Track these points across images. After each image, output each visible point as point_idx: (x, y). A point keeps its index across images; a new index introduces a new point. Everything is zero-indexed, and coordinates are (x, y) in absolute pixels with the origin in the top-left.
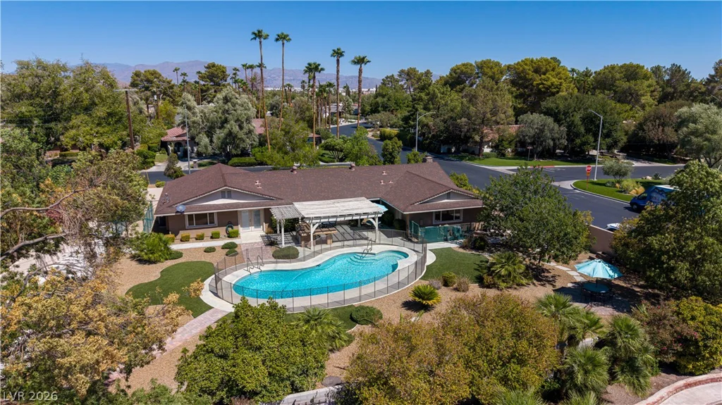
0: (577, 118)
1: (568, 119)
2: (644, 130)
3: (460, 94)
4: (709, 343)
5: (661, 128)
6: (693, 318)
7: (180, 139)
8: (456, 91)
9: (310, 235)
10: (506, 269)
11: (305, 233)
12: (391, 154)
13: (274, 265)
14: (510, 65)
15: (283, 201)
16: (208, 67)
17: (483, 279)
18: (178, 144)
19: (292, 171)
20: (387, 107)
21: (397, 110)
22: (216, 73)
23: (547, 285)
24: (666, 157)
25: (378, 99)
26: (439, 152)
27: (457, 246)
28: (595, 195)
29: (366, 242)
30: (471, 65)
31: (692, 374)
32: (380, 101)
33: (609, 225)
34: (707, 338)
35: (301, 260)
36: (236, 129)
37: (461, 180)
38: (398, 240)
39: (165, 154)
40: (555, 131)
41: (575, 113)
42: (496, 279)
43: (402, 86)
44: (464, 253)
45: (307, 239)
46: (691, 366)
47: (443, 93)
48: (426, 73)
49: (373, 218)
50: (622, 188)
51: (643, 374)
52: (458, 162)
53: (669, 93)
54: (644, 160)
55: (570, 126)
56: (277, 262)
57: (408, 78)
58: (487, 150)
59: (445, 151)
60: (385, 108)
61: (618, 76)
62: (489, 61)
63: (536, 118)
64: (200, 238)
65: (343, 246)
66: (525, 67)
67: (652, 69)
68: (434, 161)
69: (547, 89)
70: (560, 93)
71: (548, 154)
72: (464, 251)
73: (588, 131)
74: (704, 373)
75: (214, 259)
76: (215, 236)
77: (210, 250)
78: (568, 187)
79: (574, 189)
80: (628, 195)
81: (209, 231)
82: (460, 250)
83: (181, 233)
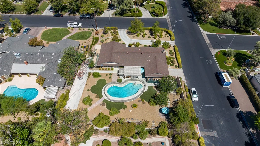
10: (152, 103)
15: (123, 65)
27: (155, 85)
28: (217, 62)
35: (121, 84)
44: (153, 90)
75: (107, 79)
76: (109, 69)
77: (107, 75)
78: (213, 54)
79: (214, 56)
80: (226, 64)
81: (108, 68)
82: (154, 88)
83: (102, 67)
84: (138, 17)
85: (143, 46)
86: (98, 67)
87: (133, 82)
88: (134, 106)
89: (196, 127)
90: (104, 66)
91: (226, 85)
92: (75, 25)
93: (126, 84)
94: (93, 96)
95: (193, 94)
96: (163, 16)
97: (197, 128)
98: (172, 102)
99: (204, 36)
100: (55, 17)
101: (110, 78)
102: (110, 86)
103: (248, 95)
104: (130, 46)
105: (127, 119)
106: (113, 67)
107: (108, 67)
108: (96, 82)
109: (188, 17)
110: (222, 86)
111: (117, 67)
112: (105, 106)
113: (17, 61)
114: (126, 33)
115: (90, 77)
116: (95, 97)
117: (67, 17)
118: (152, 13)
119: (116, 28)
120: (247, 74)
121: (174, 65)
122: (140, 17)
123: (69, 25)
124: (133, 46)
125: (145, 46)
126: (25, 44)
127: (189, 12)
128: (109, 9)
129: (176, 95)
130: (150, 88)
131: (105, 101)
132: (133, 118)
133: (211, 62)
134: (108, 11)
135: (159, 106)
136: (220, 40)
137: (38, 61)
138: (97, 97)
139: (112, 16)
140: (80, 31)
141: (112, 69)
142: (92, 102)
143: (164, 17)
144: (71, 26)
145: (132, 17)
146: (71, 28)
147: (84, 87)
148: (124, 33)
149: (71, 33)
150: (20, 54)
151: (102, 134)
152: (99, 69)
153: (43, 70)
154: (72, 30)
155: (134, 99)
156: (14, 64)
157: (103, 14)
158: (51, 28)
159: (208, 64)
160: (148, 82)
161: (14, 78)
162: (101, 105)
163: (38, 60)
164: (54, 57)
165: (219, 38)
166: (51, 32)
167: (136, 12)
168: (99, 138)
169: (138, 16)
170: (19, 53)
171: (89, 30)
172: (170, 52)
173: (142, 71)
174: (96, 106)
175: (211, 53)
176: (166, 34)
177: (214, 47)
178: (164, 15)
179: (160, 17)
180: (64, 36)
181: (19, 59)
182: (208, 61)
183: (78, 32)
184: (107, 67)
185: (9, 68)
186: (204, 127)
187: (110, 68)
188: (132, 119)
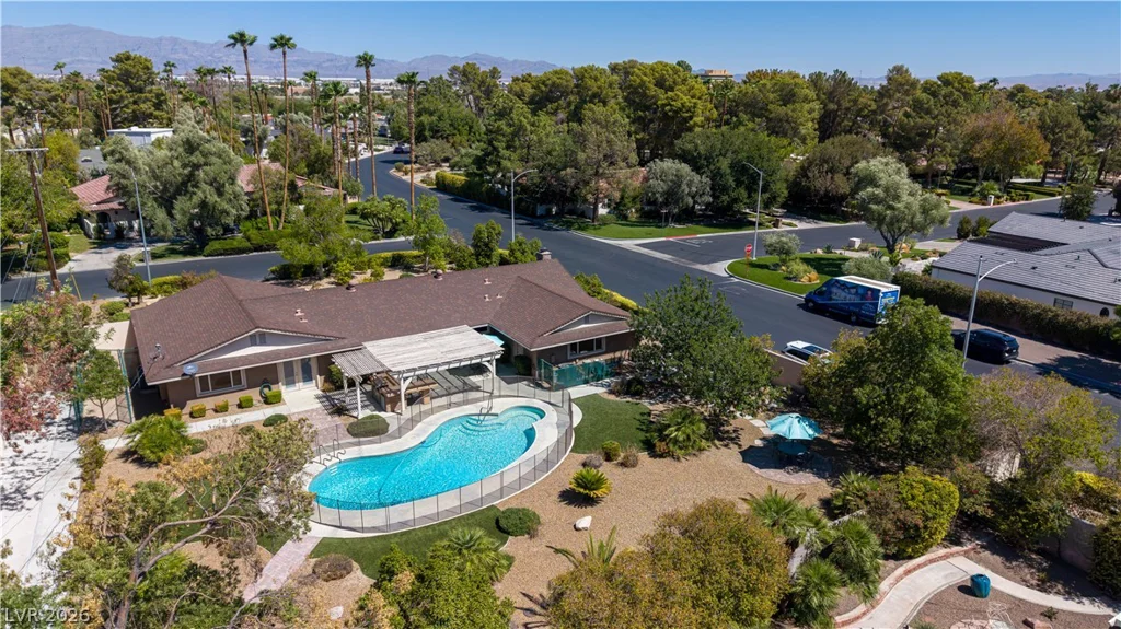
0: (724, 164)
1: (712, 167)
2: (808, 178)
3: (554, 118)
4: (929, 524)
5: (830, 175)
6: (913, 498)
7: (104, 207)
8: (547, 113)
9: (400, 395)
10: (684, 433)
11: (391, 391)
12: (487, 245)
13: (356, 448)
14: (617, 64)
15: (346, 341)
16: (118, 60)
17: (654, 446)
18: (103, 217)
19: (348, 288)
20: (437, 131)
21: (454, 135)
22: (134, 71)
23: (732, 445)
24: (834, 212)
25: (422, 118)
26: (533, 215)
27: (604, 390)
28: (759, 286)
29: (479, 394)
30: (567, 73)
31: (910, 557)
32: (426, 122)
33: (789, 344)
34: (927, 519)
35: (393, 437)
36: (213, 198)
37: (594, 285)
38: (523, 386)
39: (79, 233)
40: (694, 183)
41: (721, 158)
42: (671, 446)
43: (456, 93)
44: (616, 403)
45: (395, 401)
46: (910, 550)
47: (533, 125)
48: (491, 71)
49: (488, 361)
50: (791, 273)
51: (871, 578)
52: (564, 232)
53: (833, 111)
54: (809, 218)
55: (716, 176)
56: (359, 444)
57: (464, 79)
58: (602, 211)
59: (544, 213)
60: (436, 133)
61: (771, 96)
62: (592, 68)
63: (669, 165)
64: (221, 410)
65: (449, 406)
66: (645, 78)
67: (811, 76)
68: (552, 258)
69: (676, 112)
70: (695, 119)
71: (687, 216)
72: (618, 399)
73: (739, 183)
74: (922, 554)
76: (245, 404)
78: (720, 272)
79: (730, 277)
80: (799, 283)
81: (232, 397)
82: (610, 397)
83: (190, 405)
112: (358, 573)
128: (99, 248)
130: (587, 403)
134: (97, 253)
136: (697, 246)
157: (71, 264)
167: (276, 227)
175: (706, 273)
177: (703, 262)
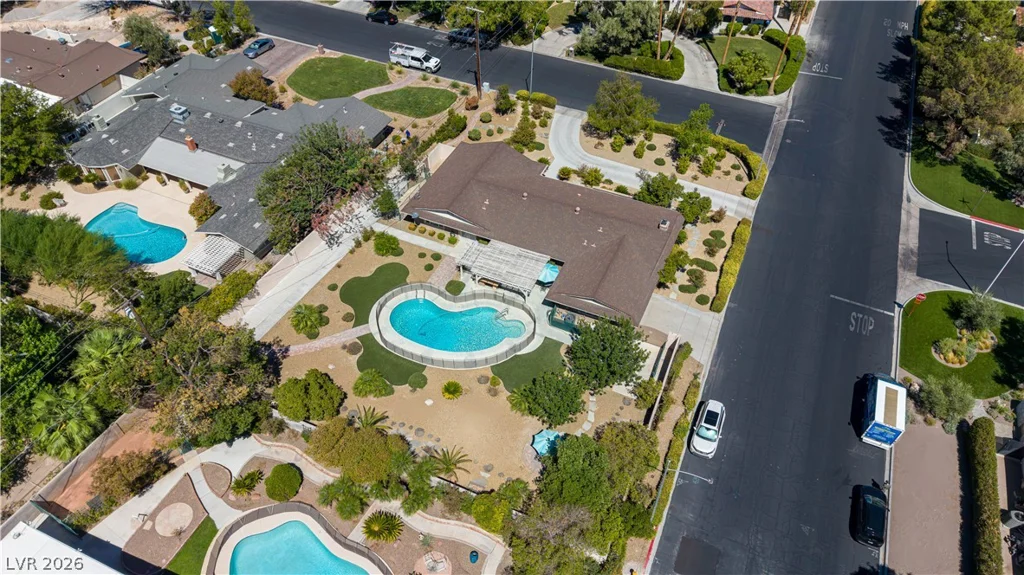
13: (436, 296)
15: (488, 233)
27: (570, 344)
35: (455, 300)
44: (558, 356)
56: (440, 294)
75: (415, 268)
76: (441, 237)
77: (422, 255)
78: (904, 296)
79: (900, 306)
80: (936, 356)
81: (438, 231)
82: (563, 351)
83: (421, 225)
84: (663, 77)
85: (611, 190)
86: (409, 218)
87: (500, 306)
88: (452, 390)
89: (647, 551)
90: (428, 223)
91: (877, 440)
92: (413, 58)
93: (471, 305)
94: (338, 309)
95: (703, 424)
96: (766, 94)
97: (648, 558)
98: (602, 424)
99: (908, 212)
100: (370, 20)
101: (429, 268)
102: (411, 295)
103: (962, 514)
104: (564, 174)
105: (404, 425)
106: (456, 232)
107: (441, 227)
108: (373, 269)
109: (881, 119)
110: (859, 435)
111: (472, 237)
112: (357, 356)
113: (170, 132)
114: (580, 127)
115: (364, 244)
116: (342, 314)
117: (408, 26)
118: (727, 76)
119: (553, 99)
120: (1020, 425)
121: (695, 292)
122: (669, 78)
123: (398, 56)
124: (576, 181)
125: (621, 189)
126: (223, 86)
127: (897, 103)
128: (567, 26)
129: (633, 403)
130: (549, 345)
131: (367, 339)
132: (423, 427)
133: (871, 328)
134: (561, 32)
135: (543, 422)
136: (975, 247)
137: (229, 148)
138: (347, 318)
139: (564, 57)
140: (424, 84)
141: (453, 242)
142: (321, 330)
143: (769, 99)
144: (401, 60)
145: (636, 71)
146: (398, 68)
147: (324, 272)
148: (571, 124)
149: (390, 83)
150: (186, 111)
151: (292, 443)
152: (410, 228)
153: (225, 177)
154: (397, 76)
155: (466, 364)
156: (159, 139)
157: (537, 42)
158: (338, 55)
159: (852, 329)
160: (554, 323)
161: (145, 184)
162: (344, 347)
163: (231, 145)
164: (278, 147)
165: (974, 237)
166: (328, 66)
167: (662, 57)
168: (277, 452)
169: (663, 73)
170: (183, 109)
171: (455, 86)
172: (710, 237)
173: (550, 274)
174: (329, 345)
175: (895, 288)
176: (734, 167)
177: (923, 272)
178: (771, 91)
179: (751, 98)
180: (360, 90)
181: (181, 126)
182: (856, 320)
183: (413, 86)
184: (435, 226)
185: (140, 147)
186: (676, 563)
187: (447, 234)
188: (420, 430)
